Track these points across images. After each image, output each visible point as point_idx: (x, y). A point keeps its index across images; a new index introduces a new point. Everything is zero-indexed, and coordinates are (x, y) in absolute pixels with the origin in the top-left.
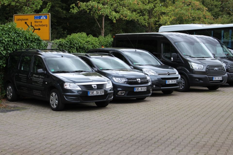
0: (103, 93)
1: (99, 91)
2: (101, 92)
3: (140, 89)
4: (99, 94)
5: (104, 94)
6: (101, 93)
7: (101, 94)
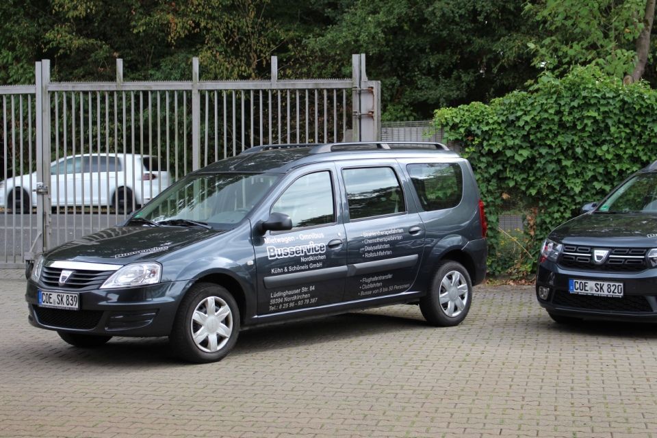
0: (74, 303)
1: (65, 295)
2: (71, 298)
3: (591, 288)
4: (65, 305)
5: (77, 306)
6: (71, 302)
7: (70, 306)
